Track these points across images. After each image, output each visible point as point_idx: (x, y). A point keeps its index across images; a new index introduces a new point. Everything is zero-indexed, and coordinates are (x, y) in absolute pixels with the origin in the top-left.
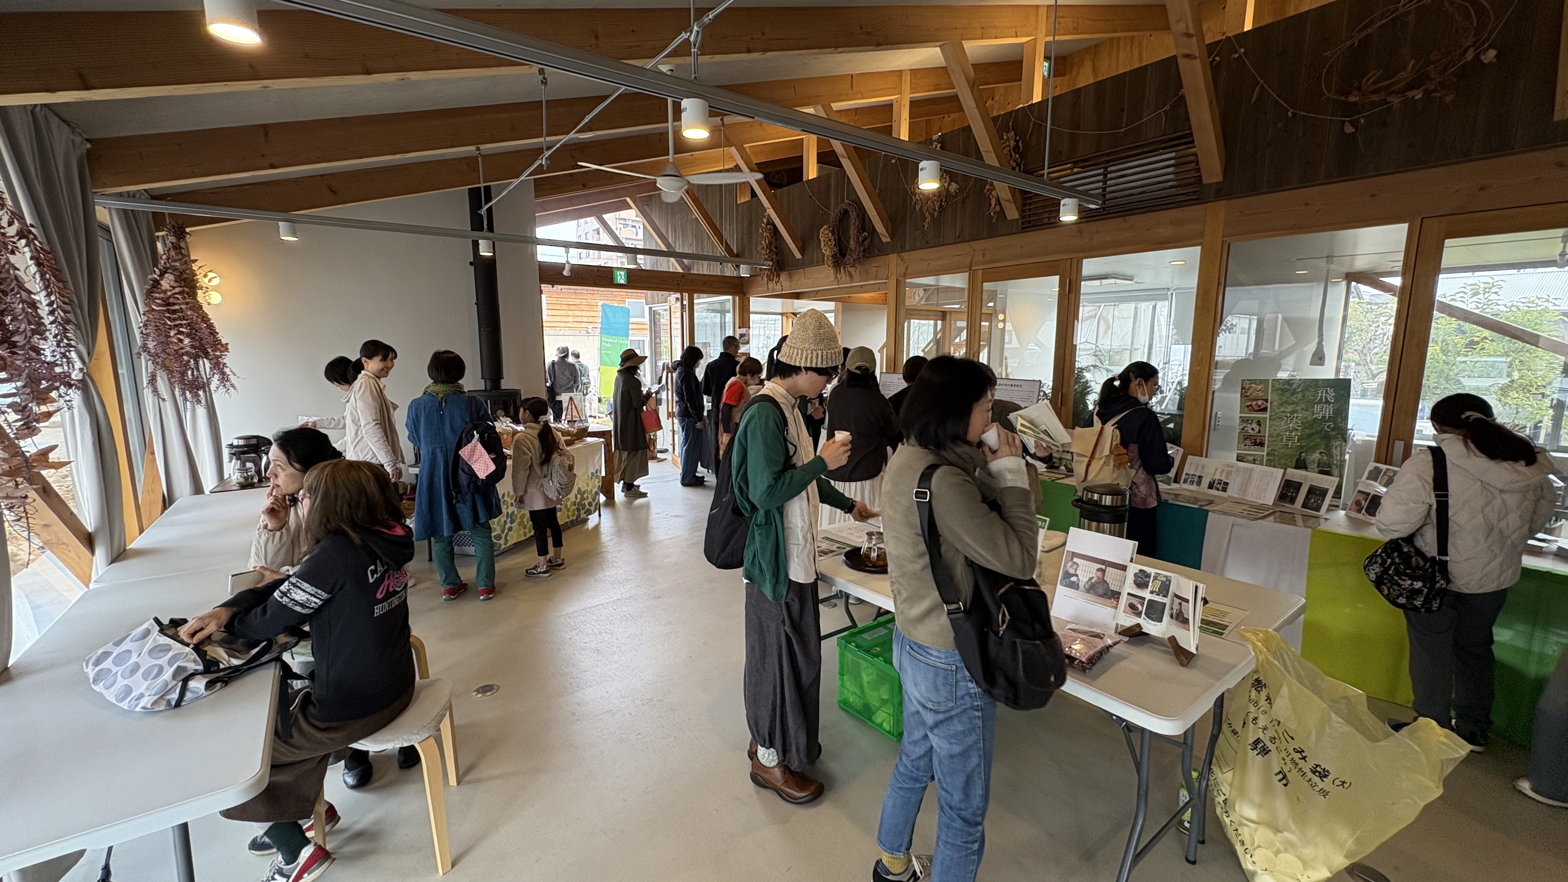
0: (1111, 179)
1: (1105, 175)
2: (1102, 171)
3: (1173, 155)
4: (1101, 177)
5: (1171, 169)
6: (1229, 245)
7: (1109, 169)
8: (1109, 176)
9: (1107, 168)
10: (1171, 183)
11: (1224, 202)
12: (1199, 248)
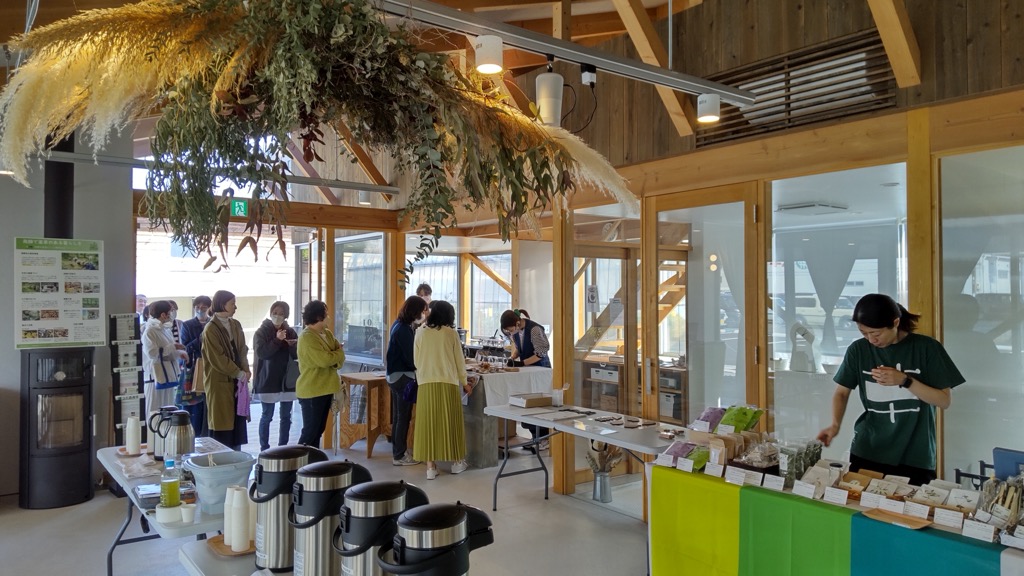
0: (795, 85)
1: (787, 81)
2: (783, 76)
3: (863, 55)
4: (783, 84)
5: (863, 72)
6: (939, 160)
7: (792, 74)
8: (792, 82)
9: (789, 73)
10: (863, 89)
11: (927, 110)
12: (905, 164)
